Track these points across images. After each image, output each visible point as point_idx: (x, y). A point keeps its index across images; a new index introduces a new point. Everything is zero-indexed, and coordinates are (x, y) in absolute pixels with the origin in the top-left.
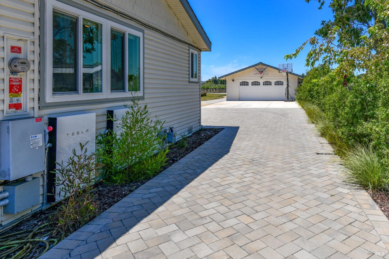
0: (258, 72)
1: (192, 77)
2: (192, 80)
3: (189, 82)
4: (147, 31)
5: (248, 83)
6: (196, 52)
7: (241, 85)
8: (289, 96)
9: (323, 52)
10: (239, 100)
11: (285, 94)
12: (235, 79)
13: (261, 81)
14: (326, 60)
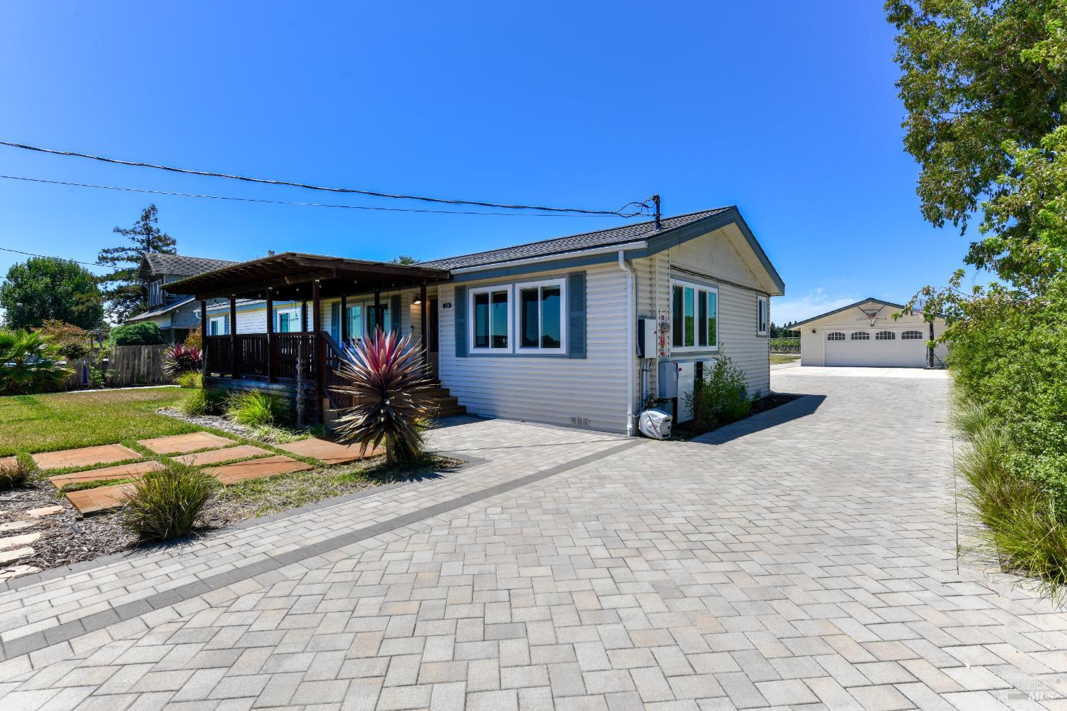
0: (864, 316)
1: (760, 330)
2: (760, 333)
3: (757, 336)
4: (721, 286)
5: (844, 335)
6: (764, 299)
7: (829, 339)
8: (935, 359)
9: (944, 301)
10: (826, 366)
11: (927, 355)
12: (818, 328)
13: (873, 332)
14: (950, 311)
